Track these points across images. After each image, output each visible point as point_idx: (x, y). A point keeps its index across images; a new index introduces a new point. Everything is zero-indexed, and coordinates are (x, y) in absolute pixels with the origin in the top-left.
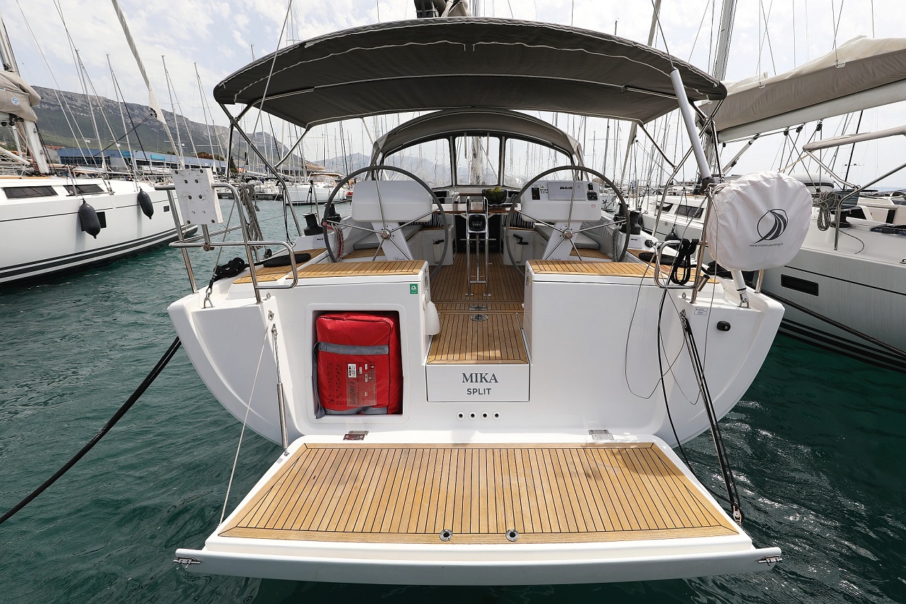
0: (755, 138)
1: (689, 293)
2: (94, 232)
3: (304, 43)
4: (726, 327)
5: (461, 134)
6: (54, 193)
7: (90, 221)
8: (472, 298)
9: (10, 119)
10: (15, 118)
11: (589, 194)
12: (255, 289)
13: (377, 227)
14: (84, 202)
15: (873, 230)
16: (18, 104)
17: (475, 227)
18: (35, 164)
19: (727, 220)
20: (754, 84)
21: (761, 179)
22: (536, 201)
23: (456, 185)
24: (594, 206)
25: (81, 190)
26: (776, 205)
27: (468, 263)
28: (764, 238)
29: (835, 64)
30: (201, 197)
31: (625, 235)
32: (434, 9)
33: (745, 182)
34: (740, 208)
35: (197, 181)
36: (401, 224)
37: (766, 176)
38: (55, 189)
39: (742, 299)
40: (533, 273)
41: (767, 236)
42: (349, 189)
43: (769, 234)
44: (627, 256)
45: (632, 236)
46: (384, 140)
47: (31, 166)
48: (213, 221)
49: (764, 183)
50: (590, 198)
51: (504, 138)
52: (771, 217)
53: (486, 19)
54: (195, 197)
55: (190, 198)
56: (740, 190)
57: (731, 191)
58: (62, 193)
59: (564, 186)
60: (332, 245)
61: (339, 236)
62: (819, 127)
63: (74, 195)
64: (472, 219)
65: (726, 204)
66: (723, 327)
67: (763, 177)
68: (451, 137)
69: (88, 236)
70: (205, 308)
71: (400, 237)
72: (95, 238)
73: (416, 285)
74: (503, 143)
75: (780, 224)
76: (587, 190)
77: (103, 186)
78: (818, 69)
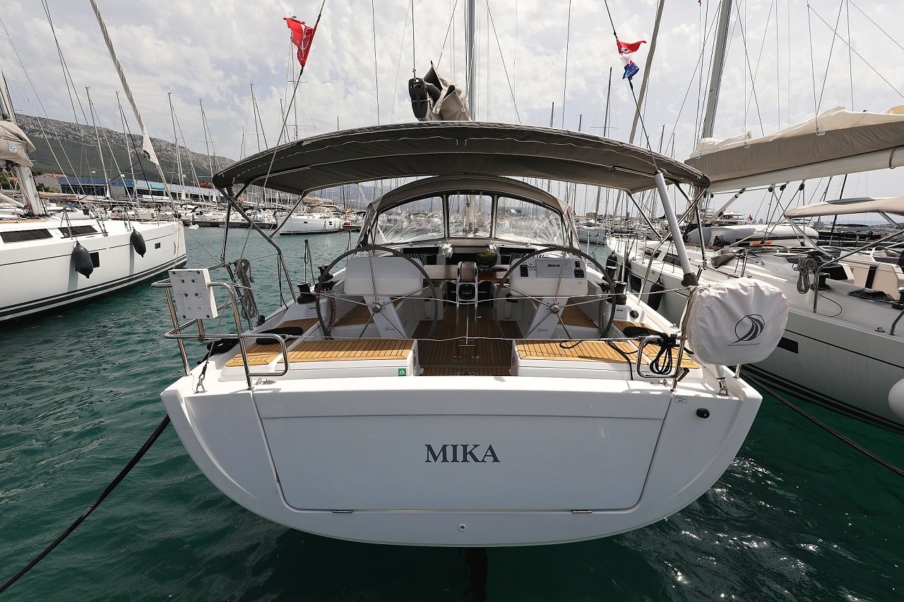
0: (741, 193)
1: (670, 382)
2: (87, 273)
3: (302, 142)
4: (705, 415)
5: (455, 193)
6: (50, 236)
7: (84, 262)
8: (461, 361)
9: (7, 165)
10: (10, 165)
11: (576, 271)
12: (248, 377)
13: (369, 301)
14: (78, 244)
15: (852, 294)
16: (16, 151)
17: (465, 295)
18: (28, 206)
19: (705, 322)
20: (740, 143)
21: (739, 287)
22: (524, 278)
23: (449, 237)
24: (579, 283)
25: (76, 231)
26: (753, 311)
27: (458, 318)
28: (742, 339)
29: (815, 131)
30: (196, 295)
31: (611, 306)
32: (429, 99)
33: (724, 289)
34: (718, 312)
35: (193, 281)
36: (392, 299)
37: (743, 284)
38: (50, 231)
39: (721, 386)
40: (519, 359)
41: (744, 338)
42: (345, 219)
43: (747, 336)
44: (613, 328)
45: (618, 307)
46: (379, 202)
47: (25, 208)
48: (208, 316)
49: (741, 291)
50: (577, 276)
51: (496, 196)
52: (748, 322)
53: (478, 123)
54: (191, 295)
55: (186, 295)
56: (718, 296)
57: (709, 297)
58: (57, 235)
59: (552, 264)
60: (323, 314)
61: (331, 304)
62: (802, 187)
63: (69, 237)
64: (462, 288)
65: (705, 308)
66: (703, 414)
67: (741, 285)
68: (445, 195)
69: (81, 277)
70: (198, 392)
71: (392, 311)
72: (88, 277)
73: (405, 370)
74: (495, 201)
75: (757, 327)
76: (574, 267)
77: (96, 227)
78: (800, 134)
